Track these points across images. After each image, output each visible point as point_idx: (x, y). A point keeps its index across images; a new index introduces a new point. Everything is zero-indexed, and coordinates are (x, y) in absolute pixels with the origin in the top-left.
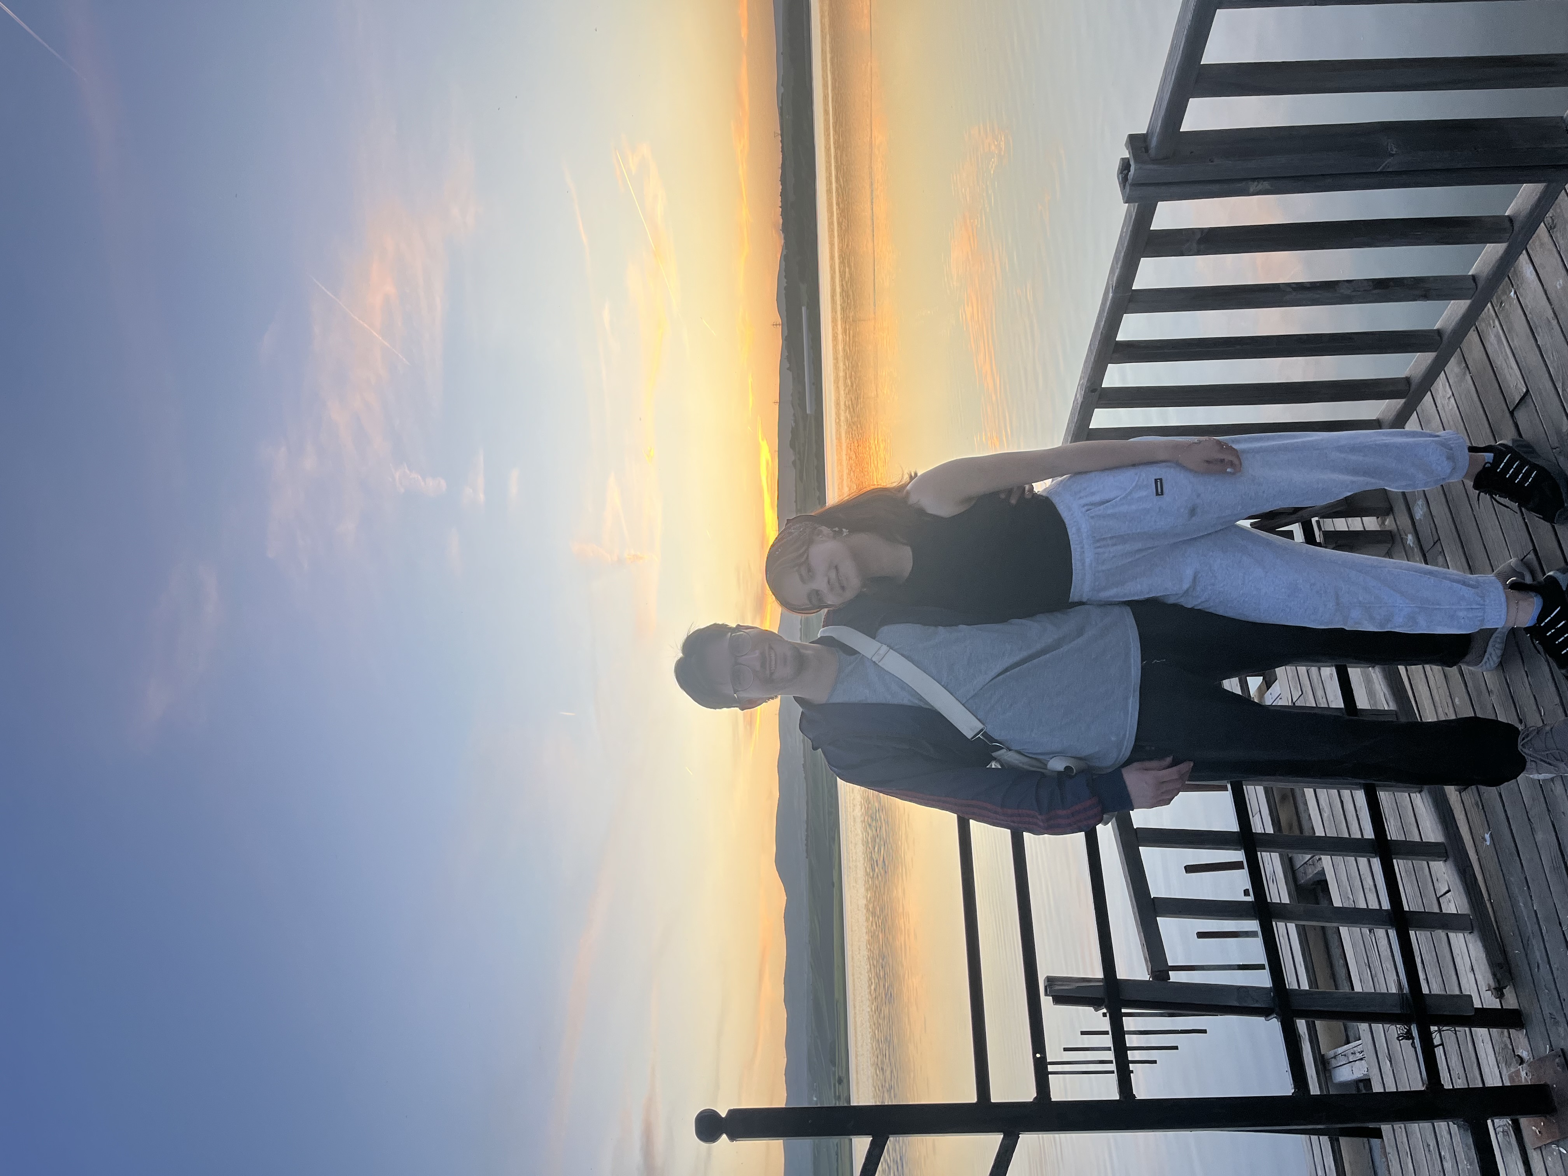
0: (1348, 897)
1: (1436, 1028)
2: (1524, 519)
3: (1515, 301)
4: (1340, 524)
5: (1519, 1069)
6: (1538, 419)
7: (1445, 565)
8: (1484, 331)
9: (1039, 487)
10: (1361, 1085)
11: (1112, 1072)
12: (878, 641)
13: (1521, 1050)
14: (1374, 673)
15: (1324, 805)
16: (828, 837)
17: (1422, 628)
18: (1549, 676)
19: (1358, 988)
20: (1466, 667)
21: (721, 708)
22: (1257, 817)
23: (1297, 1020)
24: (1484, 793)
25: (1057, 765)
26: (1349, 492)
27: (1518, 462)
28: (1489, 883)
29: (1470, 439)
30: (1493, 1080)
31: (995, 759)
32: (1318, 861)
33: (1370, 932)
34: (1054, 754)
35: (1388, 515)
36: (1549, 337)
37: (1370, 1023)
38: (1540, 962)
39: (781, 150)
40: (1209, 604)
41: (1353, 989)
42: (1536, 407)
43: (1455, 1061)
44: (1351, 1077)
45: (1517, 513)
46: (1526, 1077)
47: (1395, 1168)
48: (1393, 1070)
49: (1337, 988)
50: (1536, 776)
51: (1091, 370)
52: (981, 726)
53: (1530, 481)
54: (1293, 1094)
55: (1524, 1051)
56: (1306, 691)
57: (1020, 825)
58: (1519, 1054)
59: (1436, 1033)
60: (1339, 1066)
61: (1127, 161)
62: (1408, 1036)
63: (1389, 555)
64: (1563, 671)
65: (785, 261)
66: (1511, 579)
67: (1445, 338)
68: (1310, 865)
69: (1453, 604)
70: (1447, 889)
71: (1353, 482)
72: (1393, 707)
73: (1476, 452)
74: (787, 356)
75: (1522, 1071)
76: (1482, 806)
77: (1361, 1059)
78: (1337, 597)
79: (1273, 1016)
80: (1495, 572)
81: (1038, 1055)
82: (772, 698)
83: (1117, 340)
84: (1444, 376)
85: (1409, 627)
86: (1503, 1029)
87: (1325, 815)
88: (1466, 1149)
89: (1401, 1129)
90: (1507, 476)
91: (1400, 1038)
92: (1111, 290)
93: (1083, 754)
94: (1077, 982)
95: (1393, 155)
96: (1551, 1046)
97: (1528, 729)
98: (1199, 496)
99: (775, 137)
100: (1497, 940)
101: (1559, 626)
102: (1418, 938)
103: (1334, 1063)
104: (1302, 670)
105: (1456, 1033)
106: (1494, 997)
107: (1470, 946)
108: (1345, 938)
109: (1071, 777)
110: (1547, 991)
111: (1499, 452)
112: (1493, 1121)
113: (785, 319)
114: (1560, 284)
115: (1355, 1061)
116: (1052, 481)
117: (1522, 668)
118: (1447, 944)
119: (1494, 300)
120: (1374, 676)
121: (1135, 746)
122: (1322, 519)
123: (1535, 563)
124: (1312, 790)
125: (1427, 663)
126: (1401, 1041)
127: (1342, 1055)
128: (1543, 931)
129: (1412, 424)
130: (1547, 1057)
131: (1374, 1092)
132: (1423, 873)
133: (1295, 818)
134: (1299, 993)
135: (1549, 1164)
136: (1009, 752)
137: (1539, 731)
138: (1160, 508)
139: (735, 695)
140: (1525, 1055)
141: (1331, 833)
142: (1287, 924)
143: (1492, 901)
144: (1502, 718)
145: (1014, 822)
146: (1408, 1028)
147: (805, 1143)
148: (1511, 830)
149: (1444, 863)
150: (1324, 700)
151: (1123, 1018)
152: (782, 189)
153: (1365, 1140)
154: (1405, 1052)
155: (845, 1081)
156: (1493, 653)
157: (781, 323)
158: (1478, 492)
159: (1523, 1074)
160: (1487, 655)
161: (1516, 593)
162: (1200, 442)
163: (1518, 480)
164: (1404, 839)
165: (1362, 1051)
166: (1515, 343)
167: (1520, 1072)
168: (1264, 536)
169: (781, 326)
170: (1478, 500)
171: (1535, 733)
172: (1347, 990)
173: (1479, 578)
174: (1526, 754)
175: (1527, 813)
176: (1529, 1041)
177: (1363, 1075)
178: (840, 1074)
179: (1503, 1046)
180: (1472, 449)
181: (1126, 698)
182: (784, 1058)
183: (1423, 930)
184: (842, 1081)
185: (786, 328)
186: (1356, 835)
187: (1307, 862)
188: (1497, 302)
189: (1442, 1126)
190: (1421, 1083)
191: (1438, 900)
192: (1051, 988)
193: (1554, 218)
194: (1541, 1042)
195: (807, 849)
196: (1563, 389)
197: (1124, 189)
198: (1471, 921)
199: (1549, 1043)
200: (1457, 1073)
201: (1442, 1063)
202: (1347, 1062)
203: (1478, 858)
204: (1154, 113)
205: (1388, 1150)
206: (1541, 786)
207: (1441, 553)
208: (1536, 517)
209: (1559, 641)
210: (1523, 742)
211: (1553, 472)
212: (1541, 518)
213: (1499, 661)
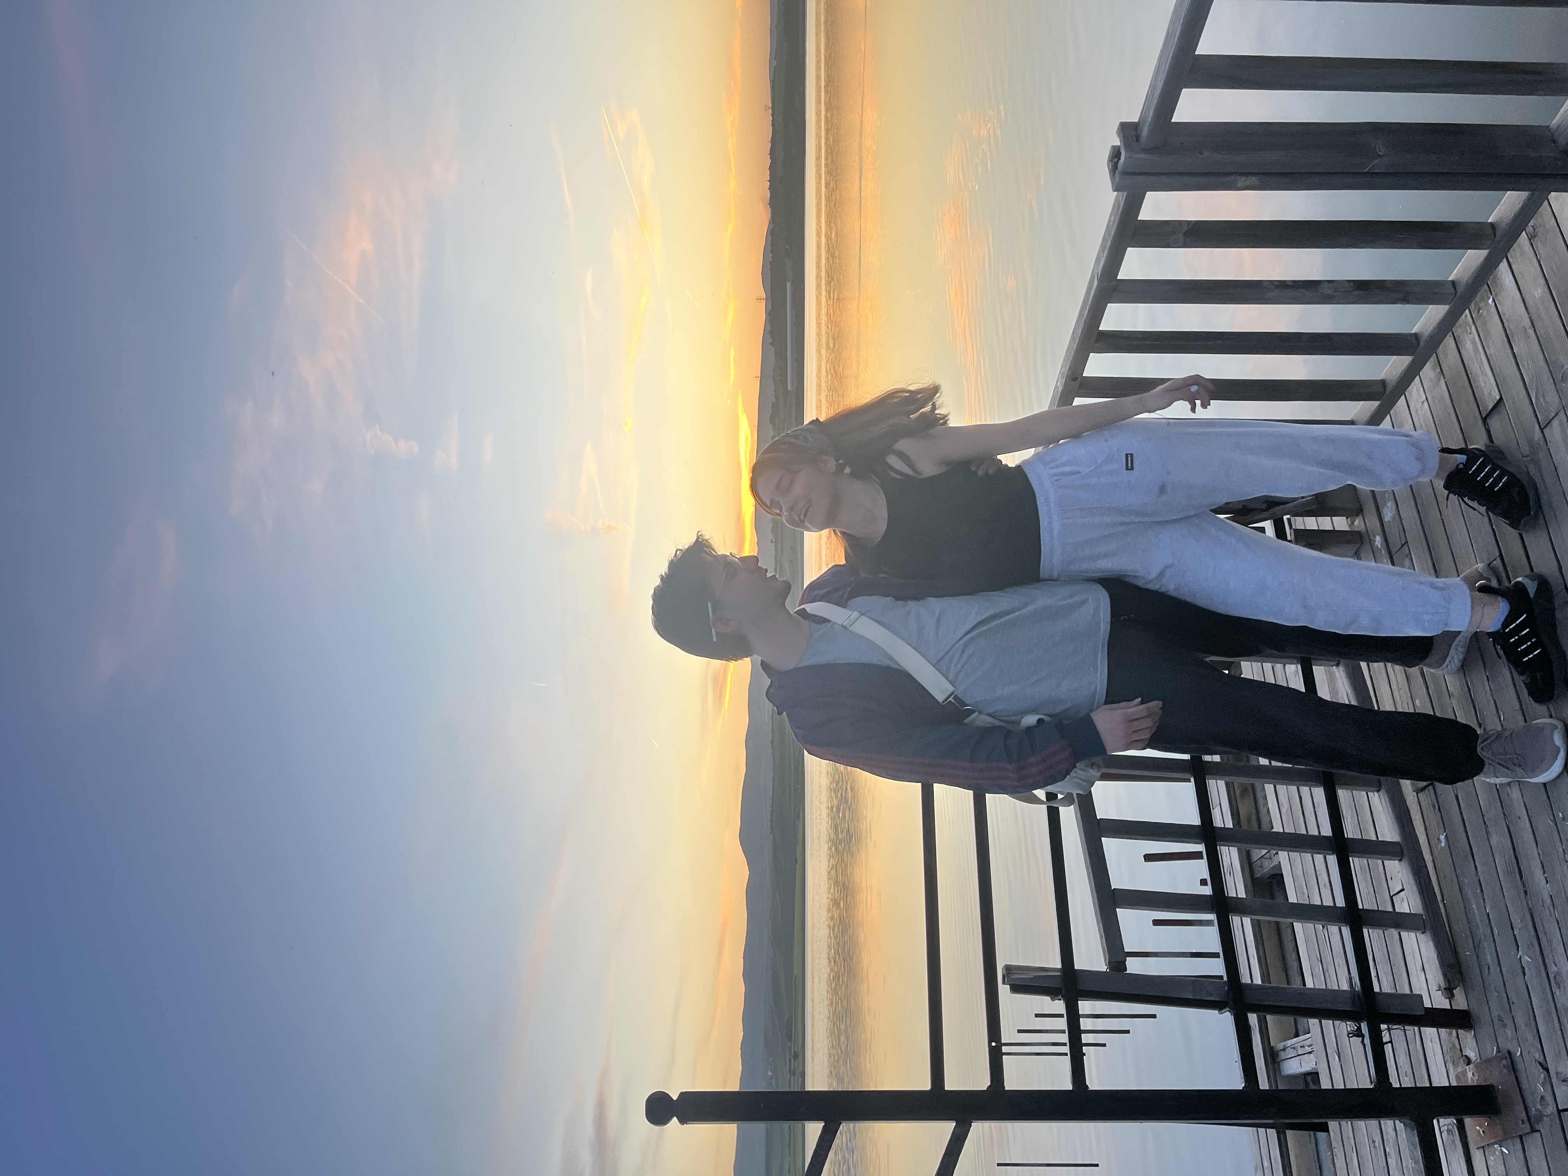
0: (1303, 893)
1: (1386, 1026)
2: (1492, 526)
3: (1492, 309)
4: (1311, 523)
5: (1466, 1069)
6: (1510, 428)
7: (1412, 567)
8: (1460, 338)
10: (1309, 1078)
11: (1066, 1054)
12: (850, 610)
13: (1469, 1051)
14: (1338, 671)
15: (1283, 800)
16: (792, 814)
17: (1387, 629)
19: (1309, 984)
20: (1427, 669)
22: (1218, 809)
23: (1249, 1014)
24: (1441, 794)
27: (1489, 467)
28: (1443, 883)
29: (1440, 440)
30: (1440, 1080)
32: (1275, 855)
33: (1323, 927)
35: (1357, 515)
36: (1526, 346)
37: (1320, 1019)
38: (1490, 965)
39: (771, 123)
41: (1304, 985)
42: (1509, 414)
43: (1403, 1060)
44: (1300, 1070)
45: (1484, 516)
46: (1473, 1077)
47: (1340, 1163)
48: (1341, 1065)
49: (1288, 983)
50: (1493, 780)
51: (1073, 358)
53: (1500, 485)
54: (1243, 1088)
55: (1471, 1052)
58: (1466, 1054)
59: (1385, 1031)
60: (1290, 1058)
61: (1118, 148)
62: (1358, 1033)
63: (1357, 555)
64: (1522, 678)
65: (771, 235)
66: (1478, 583)
67: (1422, 343)
68: (1267, 858)
69: (1419, 607)
70: (1401, 888)
73: (1447, 454)
74: (770, 331)
75: (1469, 1071)
76: (1439, 808)
77: (1310, 1053)
79: (1226, 1010)
80: (1461, 576)
81: (994, 1044)
83: (1100, 329)
84: (1419, 381)
86: (1451, 1029)
87: (1283, 810)
88: (1412, 1148)
89: (1348, 1126)
90: (1478, 479)
91: (1350, 1036)
92: (1096, 278)
93: (1055, 712)
94: (1035, 971)
95: (1380, 156)
96: (1498, 1048)
97: (1488, 732)
98: (1169, 473)
99: (766, 110)
100: (1449, 939)
101: (1523, 634)
102: (1372, 936)
103: (1283, 1055)
105: (1405, 1032)
106: (1444, 996)
107: (1421, 945)
108: (1298, 932)
110: (1496, 993)
111: (1472, 455)
112: (1438, 1120)
113: (769, 294)
114: (1538, 293)
115: (1304, 1054)
117: (1484, 673)
118: (1399, 942)
119: (1472, 306)
120: (1337, 674)
122: (1294, 517)
123: (1501, 569)
124: (1272, 786)
125: (1389, 661)
126: (1350, 1038)
127: (1291, 1048)
128: (1494, 934)
130: (1494, 1058)
131: (1322, 1088)
132: (1378, 870)
133: (1254, 811)
134: (1252, 987)
135: (1490, 1163)
137: (1499, 735)
138: (1129, 482)
140: (1472, 1055)
141: (1289, 829)
142: (1243, 918)
143: (1445, 902)
144: (1461, 719)
145: (977, 783)
146: (1358, 1025)
147: (760, 1127)
148: (1467, 833)
149: (1399, 863)
151: (1079, 1003)
152: (771, 163)
153: (1312, 1133)
154: (1354, 1048)
155: (800, 1056)
156: (1456, 656)
157: (765, 297)
158: (1447, 492)
159: (1470, 1075)
160: (1449, 658)
161: (1484, 597)
163: (1488, 483)
164: (1361, 838)
165: (1312, 1045)
166: (1491, 351)
167: (1466, 1072)
168: (1237, 528)
169: (765, 301)
171: (1494, 737)
172: (1297, 984)
173: (1445, 581)
174: (1485, 757)
175: (1483, 816)
176: (1477, 1042)
177: (1311, 1069)
178: (796, 1050)
179: (1451, 1045)
180: (1444, 450)
181: (1095, 654)
182: (741, 1031)
183: (1376, 929)
184: (798, 1056)
185: (770, 303)
186: (1314, 832)
187: (1264, 855)
188: (1475, 309)
189: (1388, 1124)
190: (1368, 1080)
191: (1391, 898)
192: (1009, 977)
193: (1535, 227)
194: (1488, 1045)
195: (771, 826)
196: (1537, 398)
197: (1114, 177)
198: (1424, 921)
199: (1496, 1045)
200: (1405, 1071)
201: (1390, 1060)
202: (1296, 1055)
203: (1433, 859)
204: (1147, 102)
205: (1334, 1144)
206: (1498, 790)
207: (1408, 555)
208: (1503, 523)
209: (1522, 648)
210: (1482, 745)
211: (1523, 478)
212: (1508, 524)
213: (1461, 664)
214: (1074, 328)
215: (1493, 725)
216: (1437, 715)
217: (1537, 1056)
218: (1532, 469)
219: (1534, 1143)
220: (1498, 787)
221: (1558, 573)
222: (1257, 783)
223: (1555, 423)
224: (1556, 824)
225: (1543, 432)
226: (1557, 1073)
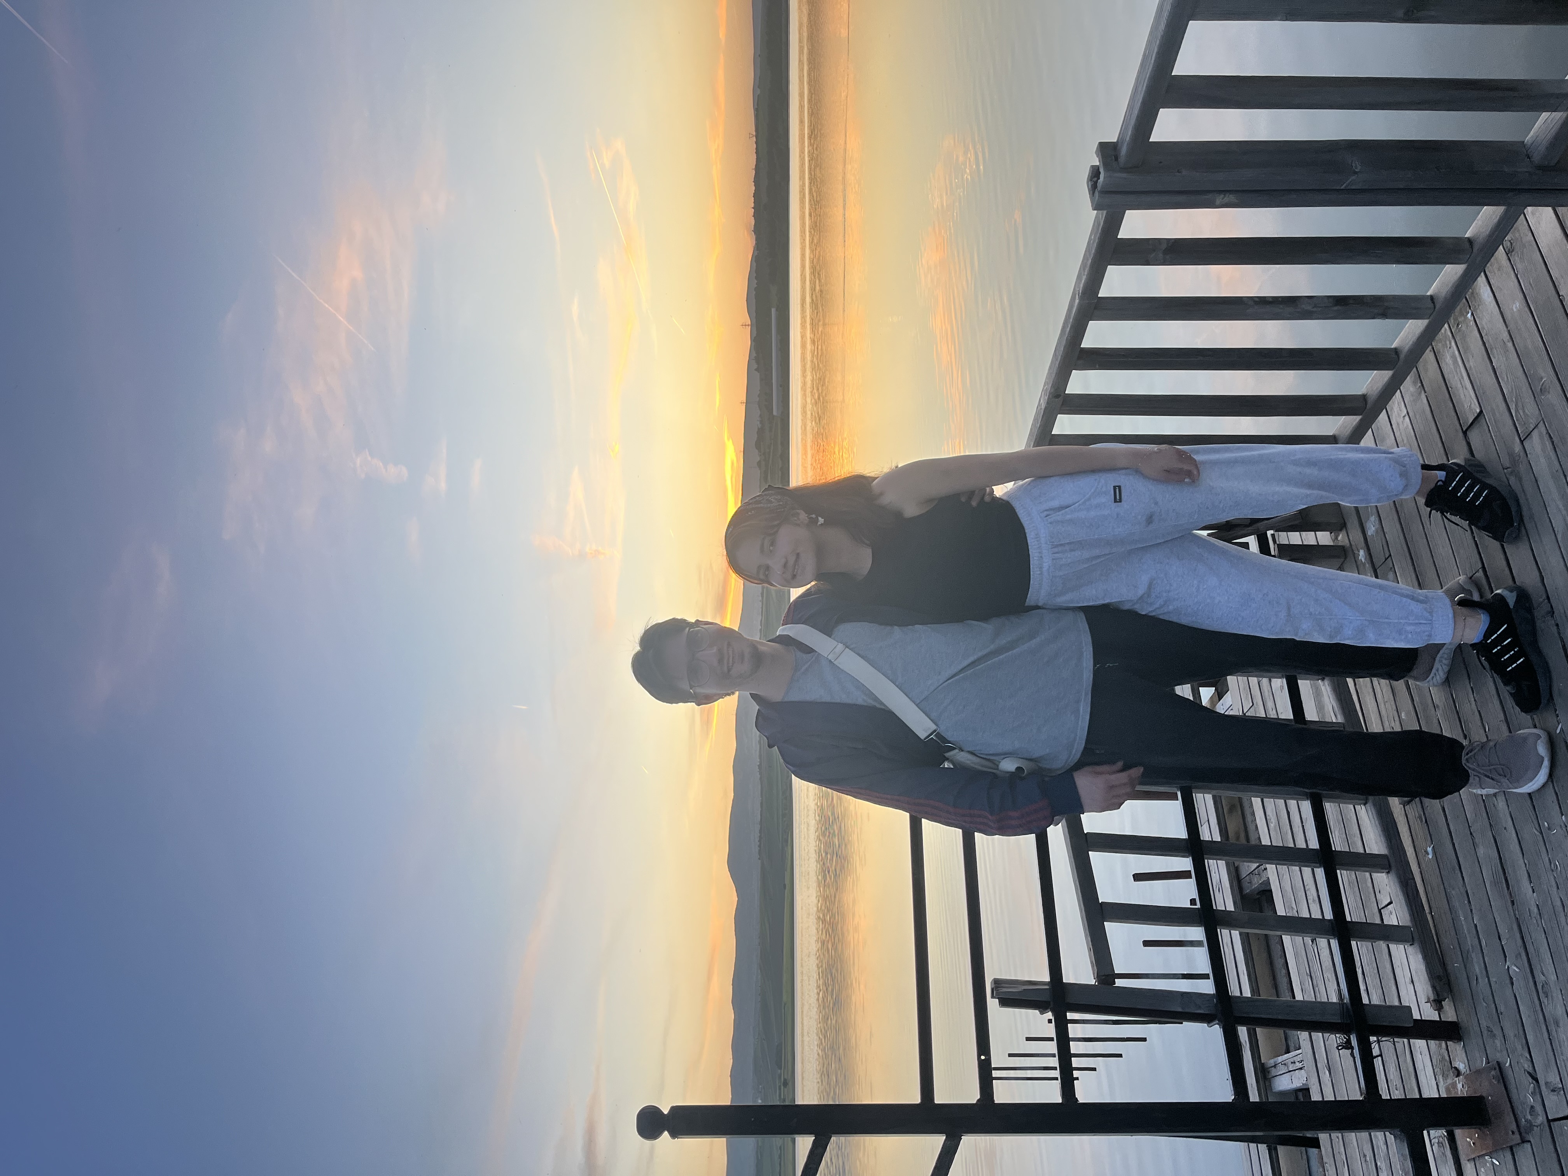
0: (1292, 907)
1: (1375, 1038)
2: (1474, 538)
3: (1471, 322)
4: (1295, 538)
5: (1456, 1081)
6: (1490, 440)
7: (1396, 580)
8: (1440, 352)
9: (1000, 491)
10: (1300, 1094)
11: (1056, 1079)
12: (834, 639)
13: (1458, 1062)
14: (1323, 685)
15: (1271, 816)
16: (780, 839)
17: (1371, 640)
18: (1494, 692)
19: (1299, 997)
20: (1413, 682)
21: (677, 703)
22: (1206, 826)
23: (1238, 1027)
24: (1427, 806)
25: (1009, 765)
26: (1303, 505)
27: (1469, 482)
28: (1430, 895)
30: (1430, 1091)
31: (947, 759)
32: (1264, 870)
33: (1312, 942)
34: (1007, 755)
35: (1341, 530)
36: (1504, 359)
37: (1310, 1031)
38: (1479, 975)
39: (755, 151)
40: (1164, 610)
41: (1294, 997)
42: (1489, 427)
43: (1393, 1072)
44: (1290, 1087)
45: (1467, 531)
46: (1463, 1089)
48: (1332, 1080)
49: (1278, 997)
50: (1479, 791)
51: (1056, 375)
52: (934, 727)
53: (1481, 500)
54: (1233, 1100)
55: (1461, 1063)
56: (1257, 703)
57: (972, 825)
58: (1456, 1066)
59: (1375, 1044)
60: (1281, 1075)
61: (1097, 168)
62: (1348, 1045)
63: (1341, 568)
64: (1508, 688)
65: (756, 261)
66: (1460, 596)
67: (1402, 356)
68: (1255, 874)
69: (1401, 619)
70: (1389, 901)
71: (1307, 496)
72: (1340, 719)
73: (1428, 470)
74: (755, 357)
75: (1459, 1083)
76: (1425, 818)
77: (1301, 1069)
78: (1289, 609)
79: (1215, 1023)
80: (1444, 588)
81: (983, 1057)
82: (729, 695)
83: (1081, 347)
84: (1400, 394)
85: (1359, 639)
86: (1441, 1041)
87: (1272, 826)
88: (1402, 1159)
89: (1339, 1139)
90: (1459, 495)
91: (1340, 1048)
92: (1077, 296)
93: (1034, 756)
94: (1024, 985)
95: (1356, 173)
96: (1487, 1058)
97: (1472, 744)
98: (1156, 503)
99: (750, 138)
100: (1437, 953)
101: (1505, 643)
102: (1360, 949)
103: (1273, 1072)
104: (1253, 680)
105: (1395, 1045)
106: (1433, 1008)
107: (1411, 958)
108: (1287, 947)
109: (1022, 779)
110: (1484, 1004)
111: (1451, 470)
112: (1429, 1135)
113: (754, 321)
114: (1516, 307)
115: (1295, 1070)
116: (1014, 484)
117: (1468, 685)
118: (1387, 956)
119: (1452, 321)
120: (1323, 688)
121: (1085, 748)
122: (1277, 533)
123: (1484, 582)
124: (1259, 800)
125: (1375, 676)
126: (1340, 1051)
127: (1282, 1064)
128: (1482, 945)
129: (1367, 441)
130: (1483, 1069)
131: (1312, 1100)
132: (1366, 883)
133: (1242, 828)
134: (1241, 999)
136: (962, 752)
137: (1483, 746)
138: (1118, 515)
139: (691, 690)
140: (1462, 1067)
141: (1278, 843)
142: (1231, 931)
143: (1433, 914)
144: (1447, 733)
145: (965, 822)
146: (1347, 1038)
147: (749, 1142)
148: (1454, 845)
149: (1387, 876)
150: (1274, 711)
151: (1069, 1025)
152: (755, 191)
153: (1303, 1149)
154: (1344, 1060)
155: (790, 1084)
156: (1440, 669)
157: (750, 324)
158: (1429, 509)
159: (1460, 1086)
160: (1434, 671)
161: (1464, 610)
162: (1160, 451)
163: (1469, 498)
164: (1349, 851)
165: (1302, 1061)
166: (1471, 364)
167: (1456, 1083)
168: (1220, 545)
169: (750, 327)
170: (1430, 517)
171: (1479, 748)
172: (1286, 997)
173: (1427, 593)
174: (1469, 768)
175: (1469, 827)
176: (1466, 1053)
177: (1301, 1084)
178: (786, 1077)
179: (1440, 1057)
180: (1425, 467)
181: (1078, 702)
182: (730, 1059)
183: (1364, 941)
184: (787, 1084)
185: (755, 329)
186: (1301, 844)
187: (1253, 871)
188: (1454, 323)
189: (1379, 1136)
190: (1359, 1093)
191: (1380, 911)
192: (998, 990)
193: (1512, 241)
194: (1477, 1055)
195: (760, 851)
196: (1517, 411)
197: (1093, 196)
198: (1412, 933)
199: (1485, 1056)
200: (1395, 1084)
201: (1380, 1075)
202: (1287, 1071)
203: (1421, 871)
204: (1125, 122)
205: (1325, 1160)
206: (1484, 800)
207: (1391, 568)
208: (1485, 536)
209: (1505, 658)
210: (1467, 757)
211: (1504, 492)
212: (1491, 537)
213: (1445, 676)
214: (1056, 346)
215: (1478, 736)
216: (1423, 729)
217: (1526, 1066)
218: (1513, 480)
219: (1524, 1154)
220: (1484, 798)
221: (1540, 584)
222: (1244, 796)
223: (1535, 434)
224: (1542, 833)
225: (1522, 444)
226: (1546, 1083)
